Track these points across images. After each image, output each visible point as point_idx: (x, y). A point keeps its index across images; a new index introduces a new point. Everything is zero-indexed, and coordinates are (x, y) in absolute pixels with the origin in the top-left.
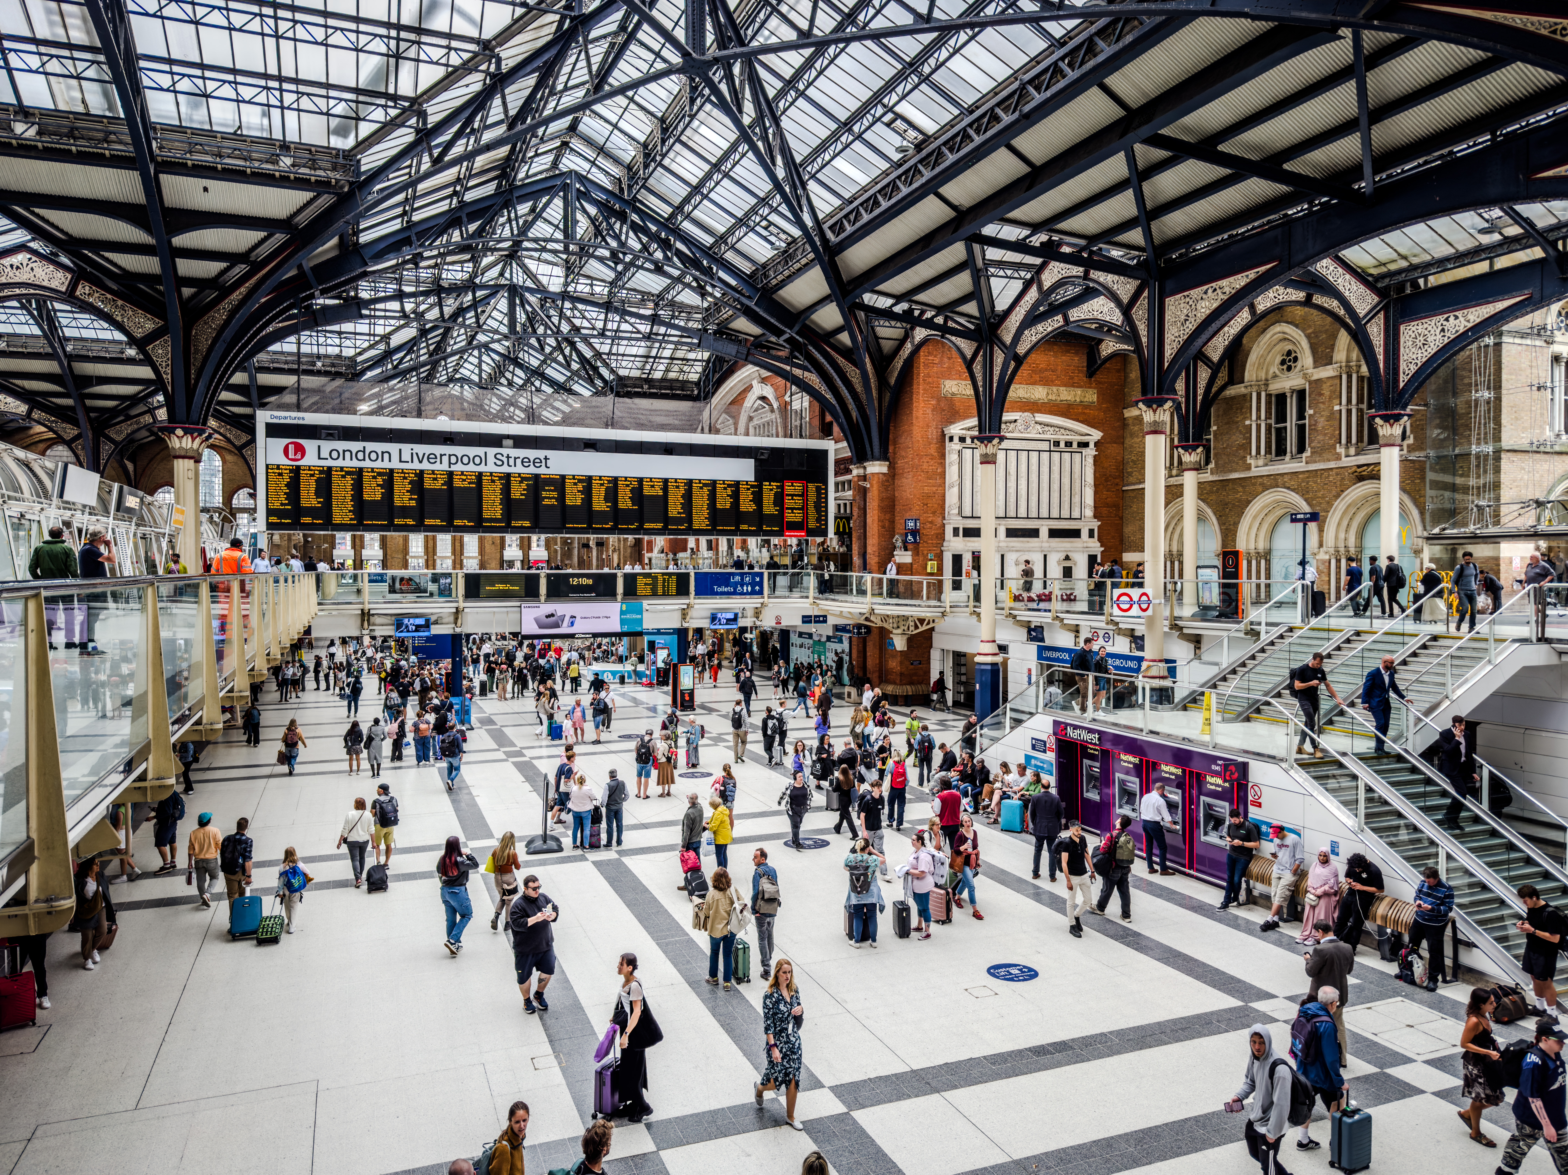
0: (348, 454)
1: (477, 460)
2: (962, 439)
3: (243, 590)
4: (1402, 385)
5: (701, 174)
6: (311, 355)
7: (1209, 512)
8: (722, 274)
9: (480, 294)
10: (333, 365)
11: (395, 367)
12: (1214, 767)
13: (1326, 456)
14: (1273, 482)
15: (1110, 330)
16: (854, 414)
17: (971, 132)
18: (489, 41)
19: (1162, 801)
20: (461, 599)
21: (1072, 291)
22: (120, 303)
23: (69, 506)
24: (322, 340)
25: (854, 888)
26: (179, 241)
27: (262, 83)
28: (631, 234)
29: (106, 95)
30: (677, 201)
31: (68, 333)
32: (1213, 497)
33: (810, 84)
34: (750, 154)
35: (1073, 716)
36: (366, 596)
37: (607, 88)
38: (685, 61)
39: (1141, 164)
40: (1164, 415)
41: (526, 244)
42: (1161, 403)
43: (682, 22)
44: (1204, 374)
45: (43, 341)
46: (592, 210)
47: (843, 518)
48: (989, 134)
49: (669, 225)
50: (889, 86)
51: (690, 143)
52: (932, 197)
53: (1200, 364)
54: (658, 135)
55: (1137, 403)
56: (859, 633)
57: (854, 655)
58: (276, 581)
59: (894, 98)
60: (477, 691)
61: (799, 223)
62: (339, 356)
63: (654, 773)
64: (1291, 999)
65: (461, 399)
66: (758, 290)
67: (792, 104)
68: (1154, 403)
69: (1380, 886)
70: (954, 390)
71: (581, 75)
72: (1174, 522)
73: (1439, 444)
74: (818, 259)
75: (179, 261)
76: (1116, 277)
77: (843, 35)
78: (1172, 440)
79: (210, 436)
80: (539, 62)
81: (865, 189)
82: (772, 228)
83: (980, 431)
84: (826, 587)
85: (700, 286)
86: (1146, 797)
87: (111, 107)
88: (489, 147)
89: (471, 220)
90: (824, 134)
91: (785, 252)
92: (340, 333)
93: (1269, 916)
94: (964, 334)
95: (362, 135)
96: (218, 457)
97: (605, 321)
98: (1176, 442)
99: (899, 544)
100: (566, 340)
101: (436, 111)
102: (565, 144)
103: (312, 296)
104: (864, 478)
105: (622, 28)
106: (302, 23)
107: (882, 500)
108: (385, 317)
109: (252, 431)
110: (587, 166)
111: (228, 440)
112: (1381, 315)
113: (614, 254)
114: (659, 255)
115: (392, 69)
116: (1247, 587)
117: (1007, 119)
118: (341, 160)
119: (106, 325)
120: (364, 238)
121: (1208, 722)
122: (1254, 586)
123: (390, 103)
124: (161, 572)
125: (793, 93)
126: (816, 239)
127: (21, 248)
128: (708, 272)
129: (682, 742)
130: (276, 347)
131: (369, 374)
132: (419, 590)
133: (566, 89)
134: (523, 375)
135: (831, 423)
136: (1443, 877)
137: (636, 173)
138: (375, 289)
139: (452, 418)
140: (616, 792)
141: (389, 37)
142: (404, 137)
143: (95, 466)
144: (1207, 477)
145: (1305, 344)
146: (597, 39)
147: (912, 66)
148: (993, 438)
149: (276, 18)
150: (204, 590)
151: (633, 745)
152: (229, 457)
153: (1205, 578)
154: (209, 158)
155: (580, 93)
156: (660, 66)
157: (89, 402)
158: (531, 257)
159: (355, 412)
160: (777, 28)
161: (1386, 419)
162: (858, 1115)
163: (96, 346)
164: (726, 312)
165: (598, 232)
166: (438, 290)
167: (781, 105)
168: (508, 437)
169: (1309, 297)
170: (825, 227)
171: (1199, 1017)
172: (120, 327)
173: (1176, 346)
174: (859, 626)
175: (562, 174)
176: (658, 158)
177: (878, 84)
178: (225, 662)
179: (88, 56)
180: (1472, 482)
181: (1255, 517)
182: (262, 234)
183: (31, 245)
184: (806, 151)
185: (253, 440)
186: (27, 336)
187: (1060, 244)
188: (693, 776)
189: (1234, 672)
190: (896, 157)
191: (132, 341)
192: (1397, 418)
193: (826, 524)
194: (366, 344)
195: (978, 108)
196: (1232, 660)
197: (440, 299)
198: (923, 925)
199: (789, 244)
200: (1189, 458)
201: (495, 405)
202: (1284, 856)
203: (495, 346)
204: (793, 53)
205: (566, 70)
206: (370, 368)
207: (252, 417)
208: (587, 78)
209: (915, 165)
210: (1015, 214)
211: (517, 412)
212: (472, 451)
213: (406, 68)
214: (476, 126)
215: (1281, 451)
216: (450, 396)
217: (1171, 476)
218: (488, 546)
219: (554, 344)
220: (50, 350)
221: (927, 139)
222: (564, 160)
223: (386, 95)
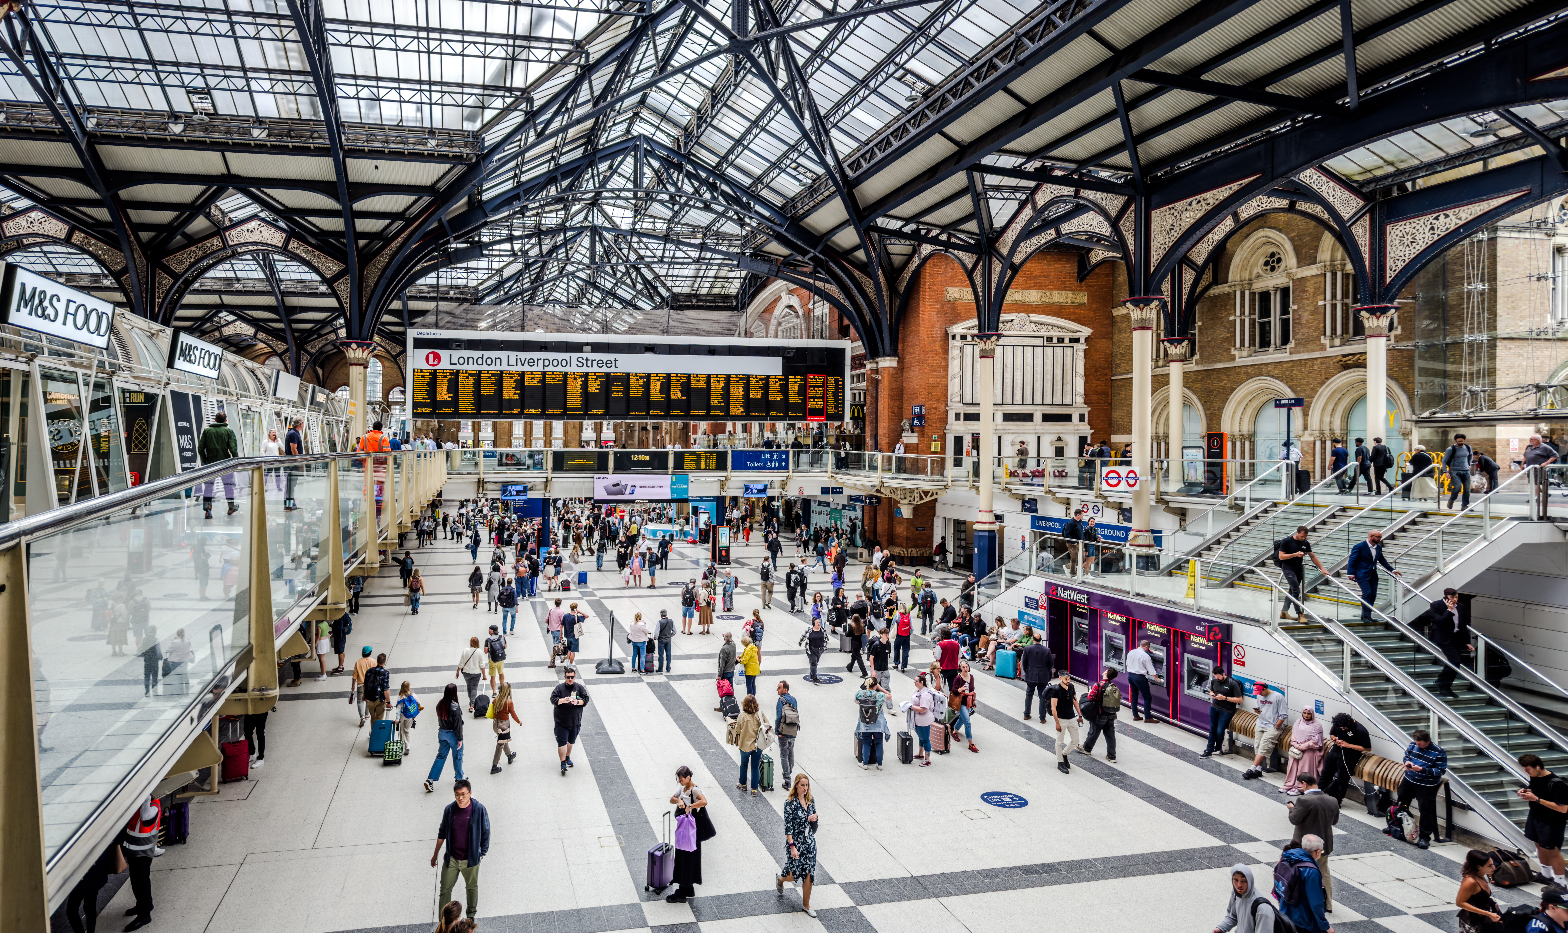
0: (471, 360)
1: (564, 363)
2: (964, 337)
3: (395, 463)
4: (1388, 280)
5: (742, 130)
6: (446, 286)
7: (1194, 398)
8: (758, 208)
9: (569, 234)
10: (462, 293)
11: (506, 293)
12: (1197, 628)
13: (1310, 347)
14: (1258, 371)
15: (1099, 241)
16: (868, 318)
17: (972, 80)
18: (581, 41)
19: (1147, 657)
20: (550, 471)
21: (1063, 208)
22: (317, 253)
23: (279, 401)
24: (454, 274)
25: (863, 719)
26: (358, 206)
27: (418, 87)
28: (686, 181)
29: (313, 104)
30: (723, 152)
31: (283, 276)
32: (1199, 385)
33: (833, 52)
34: (783, 112)
35: (1064, 578)
36: (482, 468)
37: (669, 68)
38: (731, 43)
39: (1127, 96)
40: (1151, 313)
41: (605, 194)
42: (1147, 302)
43: (730, 13)
44: (1188, 276)
45: (266, 283)
46: (656, 164)
47: (858, 406)
48: (988, 80)
49: (716, 172)
50: (900, 48)
51: (735, 107)
52: (937, 135)
53: (1185, 267)
54: (709, 101)
55: (1124, 303)
56: (871, 503)
57: (866, 521)
58: (419, 456)
59: (905, 57)
60: (560, 543)
61: (823, 163)
62: (466, 286)
63: (697, 615)
64: (1274, 843)
65: (553, 315)
66: (787, 219)
67: (818, 69)
68: (1141, 302)
69: (1367, 744)
70: (957, 295)
71: (650, 60)
72: (1161, 408)
73: (1429, 334)
74: (839, 191)
75: (357, 221)
76: (1105, 195)
77: (861, 10)
78: (1158, 335)
79: (375, 349)
80: (618, 53)
81: (878, 133)
82: (800, 169)
83: (980, 330)
84: (842, 464)
85: (740, 219)
86: (1132, 652)
87: (316, 113)
88: (578, 121)
89: (564, 178)
90: (845, 90)
91: (811, 187)
92: (467, 269)
93: (1252, 766)
94: (966, 248)
95: (486, 120)
96: (379, 364)
97: (664, 250)
98: (1162, 337)
99: (907, 427)
100: (633, 266)
101: (540, 98)
102: (636, 115)
103: (448, 242)
104: (876, 371)
105: (682, 21)
106: (447, 41)
107: (892, 390)
108: (500, 256)
109: (403, 344)
110: (653, 130)
111: (387, 351)
112: (1367, 217)
113: (672, 197)
114: (707, 196)
115: (509, 68)
116: (1231, 466)
117: (1003, 67)
118: (471, 139)
119: (307, 269)
120: (486, 196)
121: (1193, 587)
122: (1238, 465)
123: (507, 94)
124: (339, 450)
125: (819, 60)
126: (837, 175)
127: (255, 217)
128: (747, 207)
129: (719, 590)
130: (421, 281)
131: (487, 299)
132: (519, 464)
133: (638, 72)
134: (599, 296)
135: (848, 326)
136: (1435, 740)
137: (691, 133)
138: (493, 235)
139: (546, 331)
140: (666, 628)
141: (507, 45)
142: (516, 118)
143: (297, 372)
144: (1193, 367)
145: (1288, 246)
146: (662, 32)
147: (921, 30)
148: (992, 335)
149: (428, 39)
150: (370, 463)
151: (679, 590)
152: (387, 364)
153: (1190, 458)
154: (379, 145)
155: (649, 74)
156: (711, 48)
157: (295, 326)
158: (608, 204)
159: (476, 328)
160: (806, 10)
161: (1372, 312)
162: (864, 909)
163: (300, 285)
164: (761, 238)
165: (660, 181)
166: (539, 233)
167: (809, 70)
168: (587, 344)
169: (1292, 205)
170: (845, 165)
171: (1181, 853)
172: (316, 270)
173: (1162, 252)
174: (871, 497)
175: (634, 138)
176: (709, 120)
177: (890, 47)
178: (382, 516)
179: (302, 78)
180: (1465, 368)
181: (1239, 403)
182: (413, 198)
183: (261, 214)
184: (829, 105)
185: (404, 351)
186: (256, 279)
187: (1052, 169)
188: (728, 618)
189: (1218, 542)
190: (906, 105)
191: (325, 280)
192: (1384, 311)
193: (843, 411)
194: (486, 277)
195: (978, 60)
196: (1216, 532)
197: (540, 240)
198: (924, 754)
199: (814, 181)
200: (1175, 350)
201: (578, 320)
202: (1267, 711)
203: (580, 274)
204: (820, 28)
205: (638, 57)
206: (488, 294)
207: (404, 334)
208: (654, 62)
209: (923, 110)
210: (1012, 145)
211: (595, 324)
212: (560, 356)
213: (519, 67)
214: (569, 105)
215: (1265, 343)
216: (546, 313)
217: (1157, 367)
218: (570, 430)
219: (624, 270)
220: (270, 289)
221: (933, 88)
222: (635, 127)
223: (504, 89)
